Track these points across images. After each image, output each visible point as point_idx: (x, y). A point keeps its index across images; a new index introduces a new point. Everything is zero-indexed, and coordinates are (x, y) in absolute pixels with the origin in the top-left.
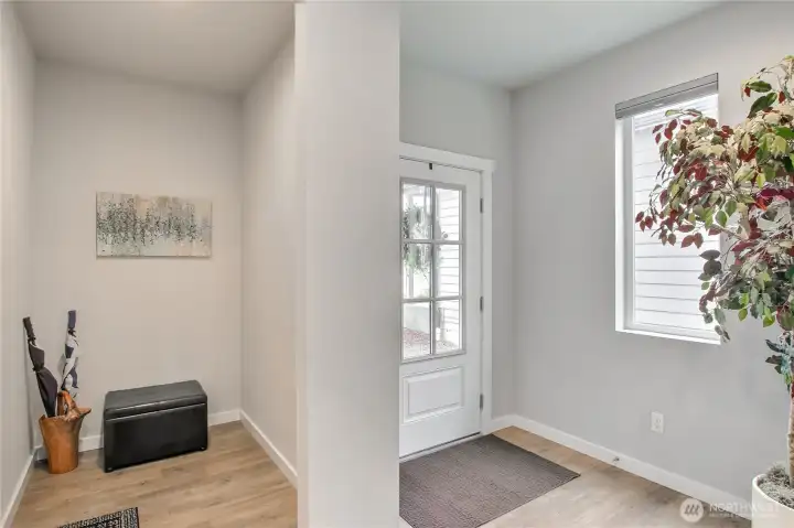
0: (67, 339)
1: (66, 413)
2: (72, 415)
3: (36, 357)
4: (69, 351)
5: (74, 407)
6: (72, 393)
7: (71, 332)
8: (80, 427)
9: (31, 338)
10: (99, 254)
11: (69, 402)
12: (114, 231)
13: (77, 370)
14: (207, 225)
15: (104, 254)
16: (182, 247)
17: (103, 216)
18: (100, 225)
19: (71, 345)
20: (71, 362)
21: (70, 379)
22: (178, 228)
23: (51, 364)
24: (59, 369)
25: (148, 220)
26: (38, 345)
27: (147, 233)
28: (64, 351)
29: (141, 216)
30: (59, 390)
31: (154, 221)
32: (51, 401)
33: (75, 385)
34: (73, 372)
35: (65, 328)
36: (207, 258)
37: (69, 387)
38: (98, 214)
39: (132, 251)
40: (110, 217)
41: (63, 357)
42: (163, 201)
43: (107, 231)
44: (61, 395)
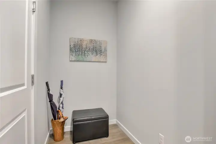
0: (60, 90)
1: (60, 119)
2: (62, 120)
3: (50, 96)
4: (61, 95)
5: (62, 117)
6: (62, 111)
7: (62, 88)
8: (64, 124)
9: (49, 90)
10: (71, 60)
11: (61, 115)
12: (76, 52)
13: (63, 102)
14: (106, 50)
15: (72, 60)
16: (98, 58)
17: (72, 46)
18: (71, 50)
19: (62, 93)
20: (61, 99)
21: (61, 105)
22: (96, 51)
23: (55, 100)
24: (58, 102)
25: (86, 48)
26: (51, 93)
27: (86, 52)
28: (59, 95)
29: (84, 46)
30: (58, 110)
31: (88, 48)
32: (55, 114)
33: (63, 108)
34: (62, 103)
35: (60, 87)
36: (106, 62)
37: (61, 108)
38: (70, 46)
39: (81, 59)
40: (74, 47)
41: (59, 97)
42: (91, 41)
43: (73, 52)
44: (58, 112)
